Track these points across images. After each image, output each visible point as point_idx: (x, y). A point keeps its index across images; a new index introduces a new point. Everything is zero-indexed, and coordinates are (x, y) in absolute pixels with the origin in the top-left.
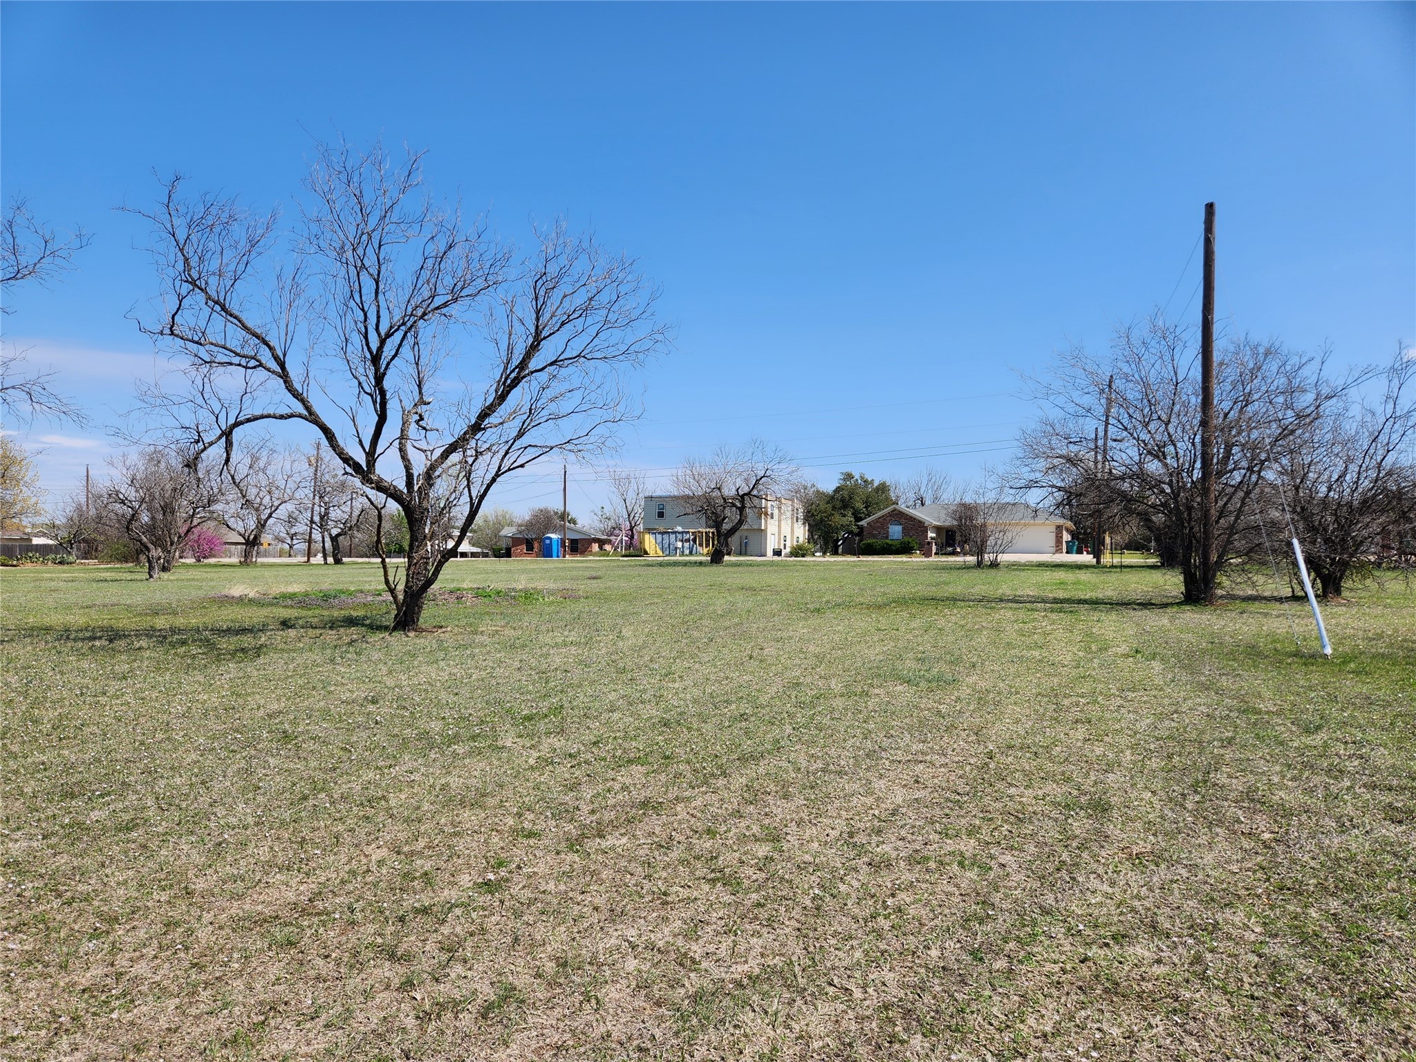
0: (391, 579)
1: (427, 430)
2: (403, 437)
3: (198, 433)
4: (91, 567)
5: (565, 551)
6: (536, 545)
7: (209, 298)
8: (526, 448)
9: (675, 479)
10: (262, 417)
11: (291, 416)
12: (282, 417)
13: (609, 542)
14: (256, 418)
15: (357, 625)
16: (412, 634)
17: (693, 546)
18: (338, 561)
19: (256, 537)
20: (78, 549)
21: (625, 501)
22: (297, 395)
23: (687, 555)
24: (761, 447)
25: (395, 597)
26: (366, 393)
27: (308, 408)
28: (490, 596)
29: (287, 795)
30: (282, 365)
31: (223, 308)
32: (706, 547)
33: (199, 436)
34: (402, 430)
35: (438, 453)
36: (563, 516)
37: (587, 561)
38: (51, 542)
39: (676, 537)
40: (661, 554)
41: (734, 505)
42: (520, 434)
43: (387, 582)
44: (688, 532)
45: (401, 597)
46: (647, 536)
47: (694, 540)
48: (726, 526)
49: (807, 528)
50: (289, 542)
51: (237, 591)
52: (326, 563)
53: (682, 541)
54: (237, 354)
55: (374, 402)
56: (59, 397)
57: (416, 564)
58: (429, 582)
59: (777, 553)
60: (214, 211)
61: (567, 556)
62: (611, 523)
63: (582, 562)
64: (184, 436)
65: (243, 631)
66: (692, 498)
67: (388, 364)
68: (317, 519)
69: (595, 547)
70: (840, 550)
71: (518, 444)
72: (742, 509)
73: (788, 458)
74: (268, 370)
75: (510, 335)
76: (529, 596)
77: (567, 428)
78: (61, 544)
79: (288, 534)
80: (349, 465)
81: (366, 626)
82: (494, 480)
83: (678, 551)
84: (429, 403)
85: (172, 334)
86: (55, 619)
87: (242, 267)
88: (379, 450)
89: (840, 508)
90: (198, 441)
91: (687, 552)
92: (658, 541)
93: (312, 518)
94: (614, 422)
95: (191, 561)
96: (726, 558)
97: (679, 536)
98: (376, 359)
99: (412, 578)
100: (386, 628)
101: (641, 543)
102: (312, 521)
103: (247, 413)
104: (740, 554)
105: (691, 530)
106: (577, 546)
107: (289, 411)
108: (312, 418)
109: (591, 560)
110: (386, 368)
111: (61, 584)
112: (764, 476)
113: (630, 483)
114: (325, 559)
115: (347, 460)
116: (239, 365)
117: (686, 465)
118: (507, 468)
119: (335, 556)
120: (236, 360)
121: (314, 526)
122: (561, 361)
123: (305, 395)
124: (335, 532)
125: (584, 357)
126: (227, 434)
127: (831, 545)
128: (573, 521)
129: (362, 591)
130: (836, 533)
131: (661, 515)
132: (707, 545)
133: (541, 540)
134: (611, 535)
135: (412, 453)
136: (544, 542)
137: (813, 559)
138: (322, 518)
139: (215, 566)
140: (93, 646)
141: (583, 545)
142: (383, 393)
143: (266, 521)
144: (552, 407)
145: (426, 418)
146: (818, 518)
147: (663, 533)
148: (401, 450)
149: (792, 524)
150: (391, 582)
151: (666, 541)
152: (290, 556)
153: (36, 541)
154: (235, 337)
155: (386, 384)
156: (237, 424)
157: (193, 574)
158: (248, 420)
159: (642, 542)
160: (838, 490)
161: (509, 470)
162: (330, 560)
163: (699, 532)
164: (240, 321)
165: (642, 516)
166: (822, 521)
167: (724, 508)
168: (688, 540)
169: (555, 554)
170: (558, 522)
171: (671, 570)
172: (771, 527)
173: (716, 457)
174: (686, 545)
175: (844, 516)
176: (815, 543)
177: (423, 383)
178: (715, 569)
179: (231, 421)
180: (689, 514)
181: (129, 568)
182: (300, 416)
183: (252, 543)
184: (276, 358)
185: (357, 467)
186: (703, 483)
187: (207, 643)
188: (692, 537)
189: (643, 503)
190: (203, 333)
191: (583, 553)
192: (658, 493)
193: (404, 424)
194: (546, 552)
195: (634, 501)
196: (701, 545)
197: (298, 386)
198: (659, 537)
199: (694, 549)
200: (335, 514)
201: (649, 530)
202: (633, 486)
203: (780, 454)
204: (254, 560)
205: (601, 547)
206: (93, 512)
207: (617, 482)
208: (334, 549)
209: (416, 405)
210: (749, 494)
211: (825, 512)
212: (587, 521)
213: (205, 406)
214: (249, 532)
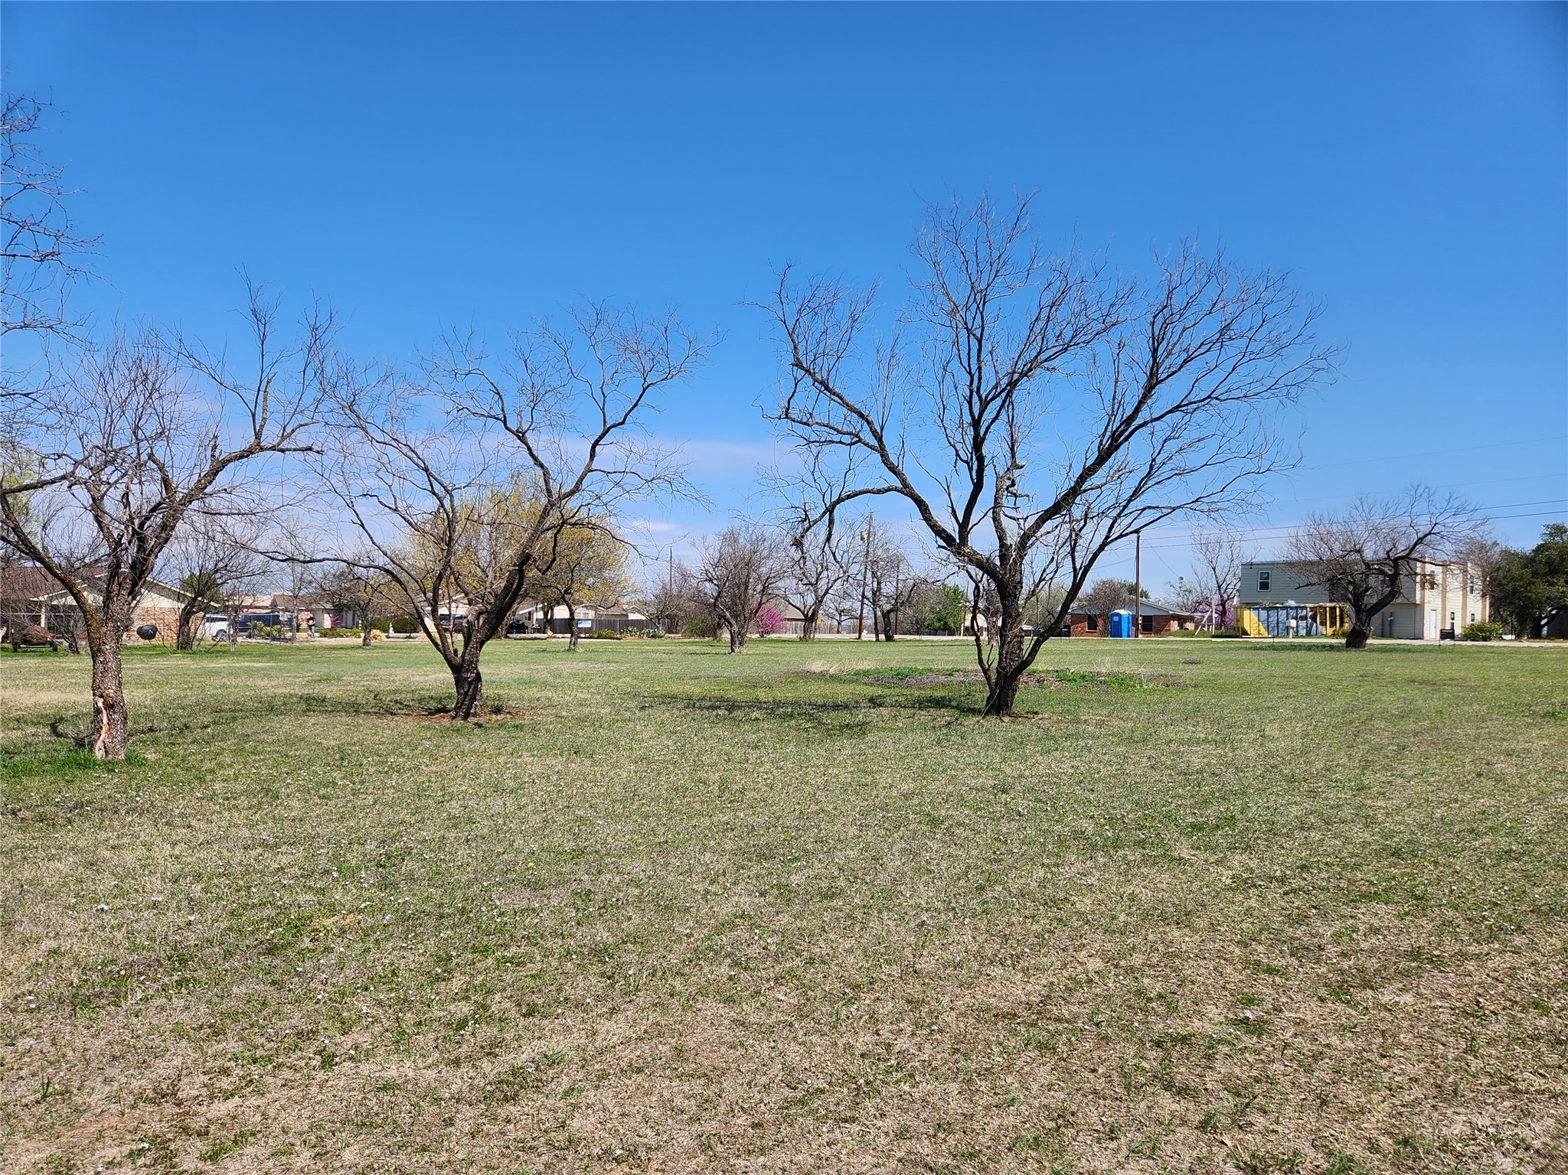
0: (985, 657)
1: (1016, 497)
2: (997, 505)
3: (805, 512)
4: (677, 641)
5: (1137, 629)
6: (1100, 622)
7: (815, 380)
8: (1144, 509)
9: (1294, 541)
10: (861, 493)
11: (888, 490)
12: (879, 492)
13: (1191, 619)
14: (856, 494)
15: (946, 706)
16: (1006, 719)
17: (1312, 625)
18: (889, 639)
19: (813, 614)
20: (664, 624)
21: (1214, 569)
22: (893, 470)
23: (1303, 637)
24: (1425, 495)
25: (988, 679)
26: (963, 461)
27: (904, 482)
28: (1075, 680)
29: (962, 882)
30: (880, 440)
31: (827, 388)
32: (1331, 627)
33: (806, 515)
34: (996, 498)
35: (1031, 521)
36: (1133, 589)
37: (1167, 642)
38: (643, 618)
39: (1288, 614)
40: (1266, 634)
41: (1381, 572)
42: (1136, 494)
43: (981, 662)
44: (1305, 608)
45: (994, 677)
46: (1246, 613)
47: (1314, 618)
48: (1371, 599)
49: (1488, 602)
50: (838, 618)
51: (817, 666)
52: (878, 640)
53: (1296, 618)
54: (839, 432)
55: (970, 469)
56: (693, 485)
57: (1009, 643)
58: (1026, 663)
59: (1447, 635)
60: (819, 293)
61: (1140, 636)
62: (1193, 597)
63: (1162, 643)
64: (794, 515)
65: (836, 707)
66: (1318, 563)
67: (988, 428)
68: (869, 594)
69: (1174, 625)
70: (1545, 631)
71: (1133, 506)
72: (1394, 578)
73: (1471, 507)
74: (867, 445)
75: (1116, 382)
76: (1122, 682)
77: (1196, 485)
78: (651, 620)
79: (837, 610)
80: (941, 538)
81: (953, 707)
82: (1102, 548)
83: (1291, 630)
84: (1022, 467)
85: (787, 417)
86: (675, 688)
87: (843, 345)
88: (973, 520)
89: (1546, 575)
90: (805, 520)
91: (1303, 632)
92: (1262, 619)
93: (863, 593)
94: (1258, 473)
95: (756, 636)
96: (1369, 641)
97: (1293, 613)
98: (976, 424)
99: (1006, 658)
100: (979, 712)
101: (1238, 620)
102: (864, 596)
103: (850, 489)
104: (1383, 636)
105: (1308, 605)
106: (1152, 624)
107: (886, 486)
108: (907, 490)
109: (1172, 641)
110: (985, 434)
111: (664, 656)
112: (1430, 533)
113: (1221, 547)
114: (877, 636)
115: (939, 532)
116: (840, 442)
117: (1310, 523)
118: (1118, 534)
119: (886, 632)
120: (837, 438)
121: (866, 601)
122: (1185, 405)
123: (900, 468)
124: (887, 607)
125: (1217, 398)
126: (830, 510)
127: (1529, 626)
128: (1145, 595)
129: (931, 670)
130: (1539, 608)
131: (1264, 586)
132: (1333, 624)
133: (1107, 617)
134: (1196, 610)
135: (1005, 522)
136: (1112, 619)
137: (1502, 644)
138: (874, 594)
139: (777, 641)
140: (718, 715)
141: (1159, 623)
142: (981, 459)
143: (823, 597)
144: (1177, 460)
145: (1017, 482)
146: (1509, 588)
147: (1268, 609)
148: (994, 519)
149: (1465, 596)
150: (985, 662)
151: (1273, 619)
152: (838, 632)
153: (632, 617)
154: (838, 415)
155: (984, 451)
156: (840, 500)
157: (763, 648)
158: (849, 497)
159: (1240, 619)
160: (1540, 549)
161: (1121, 536)
162: (882, 637)
163: (1321, 607)
164: (841, 399)
165: (1237, 587)
166: (1514, 592)
167: (1367, 576)
168: (1304, 618)
169: (1125, 633)
170: (1125, 595)
171: (1285, 655)
172: (1431, 600)
173: (1353, 511)
174: (1303, 623)
175: (1552, 584)
176: (1505, 622)
177: (1016, 445)
178: (1354, 654)
179: (835, 498)
180: (1312, 585)
181: (708, 642)
182: (896, 490)
183: (810, 619)
184: (874, 432)
185: (948, 539)
186: (1337, 547)
187: (811, 717)
188: (1310, 614)
189: (1239, 572)
190: (811, 414)
191: (1158, 632)
192: (1259, 559)
193: (997, 491)
194: (1116, 632)
195: (1226, 570)
196: (1323, 624)
197: (893, 459)
198: (1263, 613)
199: (1314, 628)
200: (888, 589)
201: (1249, 605)
202: (1226, 552)
203: (1456, 503)
204: (812, 636)
205: (1181, 626)
206: (675, 591)
207: (1204, 546)
208: (886, 626)
209: (1008, 469)
210: (1406, 557)
211: (1521, 580)
212: (1160, 594)
213: (813, 484)
214: (808, 607)
